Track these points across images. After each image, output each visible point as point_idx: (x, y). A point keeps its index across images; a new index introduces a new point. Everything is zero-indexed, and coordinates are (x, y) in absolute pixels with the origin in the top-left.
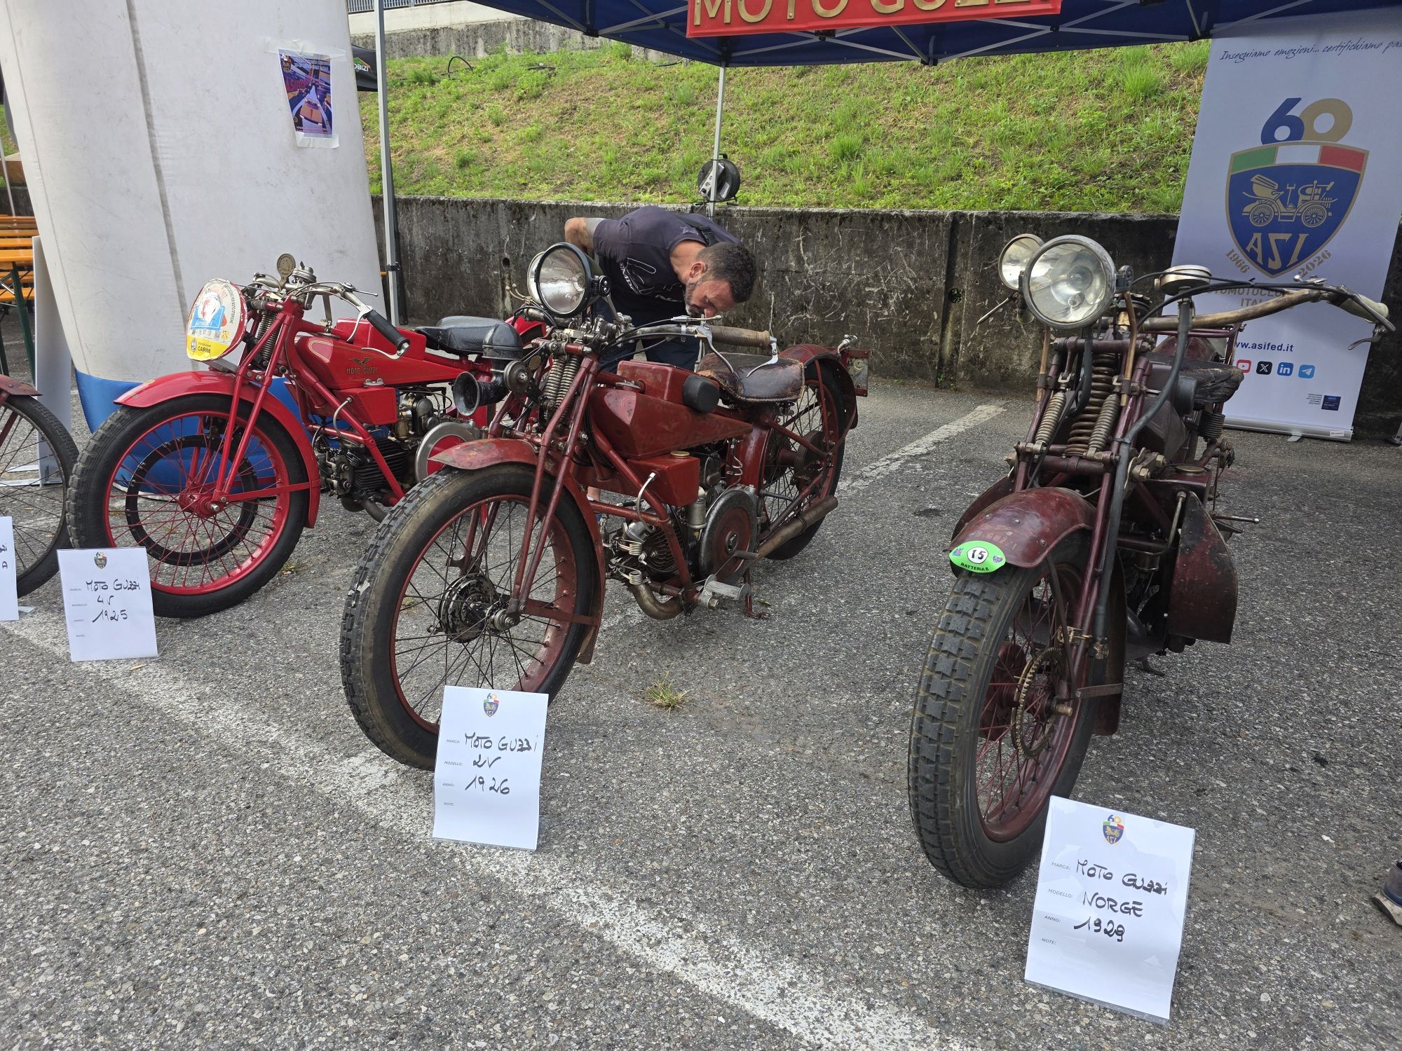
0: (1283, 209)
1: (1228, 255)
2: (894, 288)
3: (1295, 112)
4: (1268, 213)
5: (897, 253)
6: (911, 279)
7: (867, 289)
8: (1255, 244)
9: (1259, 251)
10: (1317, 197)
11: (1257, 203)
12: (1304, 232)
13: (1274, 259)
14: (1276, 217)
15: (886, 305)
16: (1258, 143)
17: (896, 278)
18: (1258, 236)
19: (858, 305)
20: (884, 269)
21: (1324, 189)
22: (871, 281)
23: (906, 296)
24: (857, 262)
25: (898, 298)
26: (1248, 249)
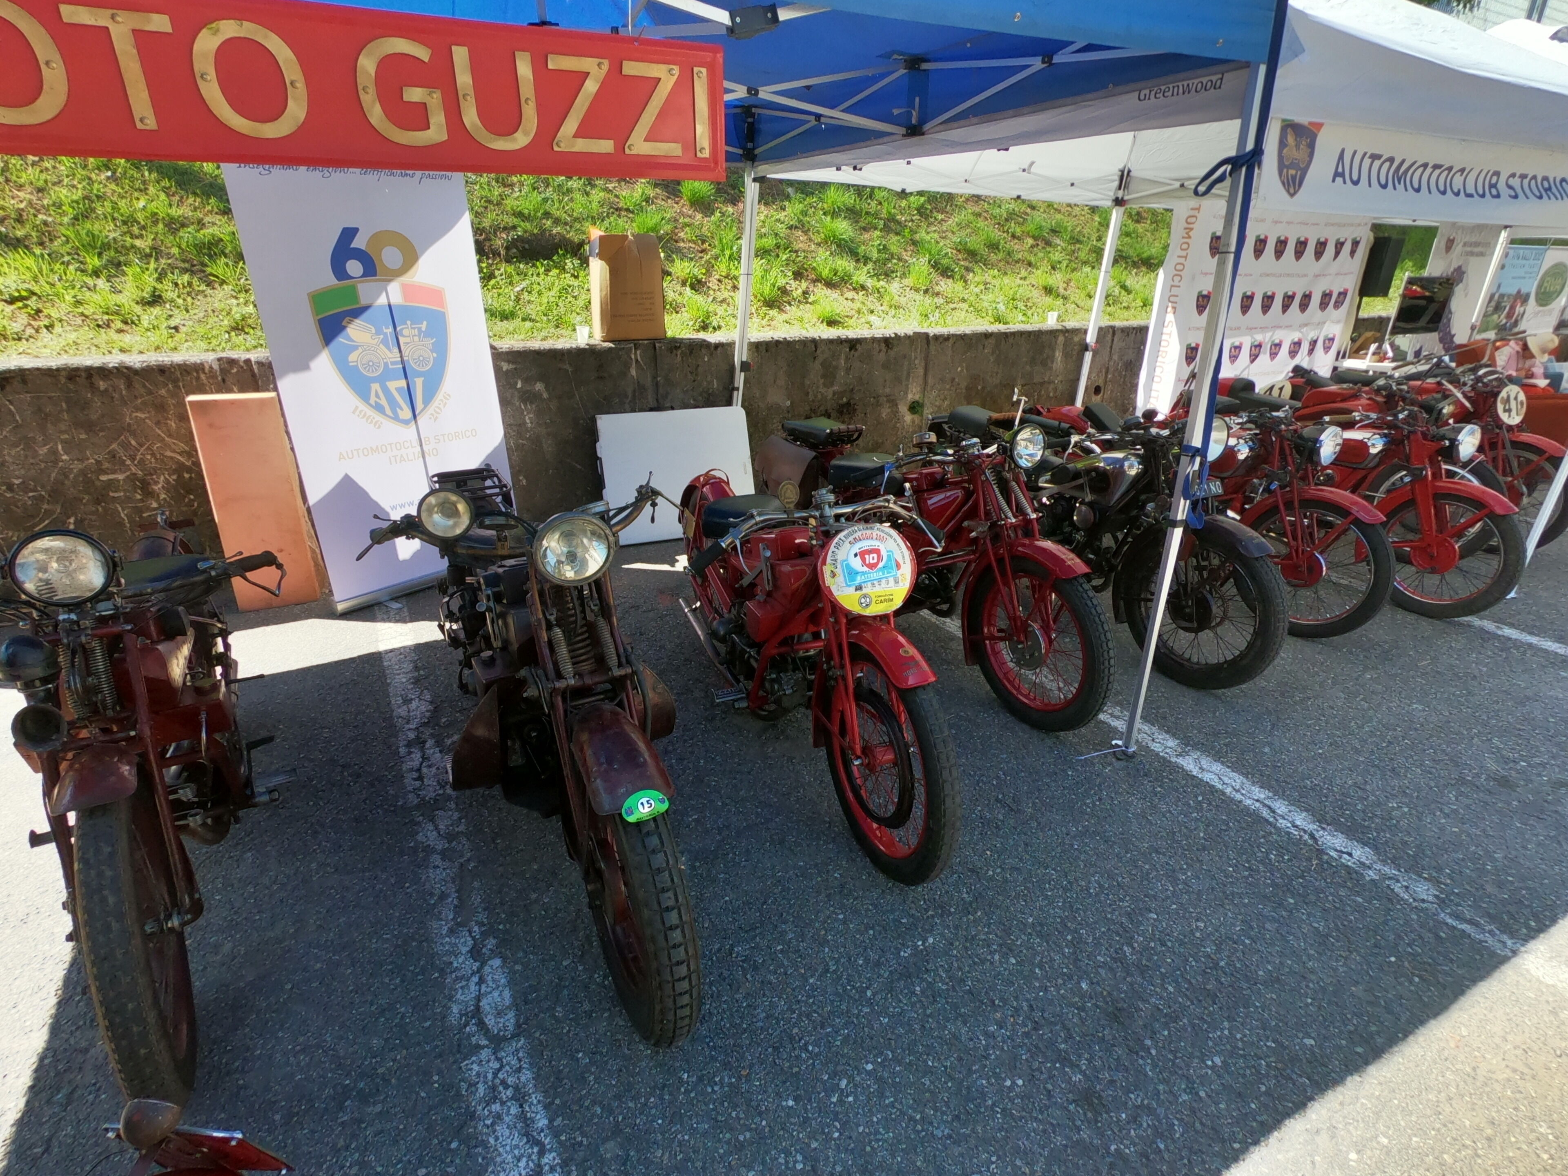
0: (390, 355)
1: (354, 412)
2: (155, 469)
3: (359, 243)
4: (376, 360)
5: (138, 420)
6: (181, 454)
7: (104, 478)
8: (377, 396)
9: (383, 402)
10: (416, 339)
11: (360, 350)
12: (418, 377)
13: (402, 409)
14: (386, 364)
15: (148, 494)
16: (330, 279)
17: (153, 455)
18: (375, 387)
19: (98, 502)
20: (126, 446)
21: (420, 329)
22: (106, 465)
23: (180, 476)
24: (64, 442)
25: (167, 481)
26: (372, 402)
